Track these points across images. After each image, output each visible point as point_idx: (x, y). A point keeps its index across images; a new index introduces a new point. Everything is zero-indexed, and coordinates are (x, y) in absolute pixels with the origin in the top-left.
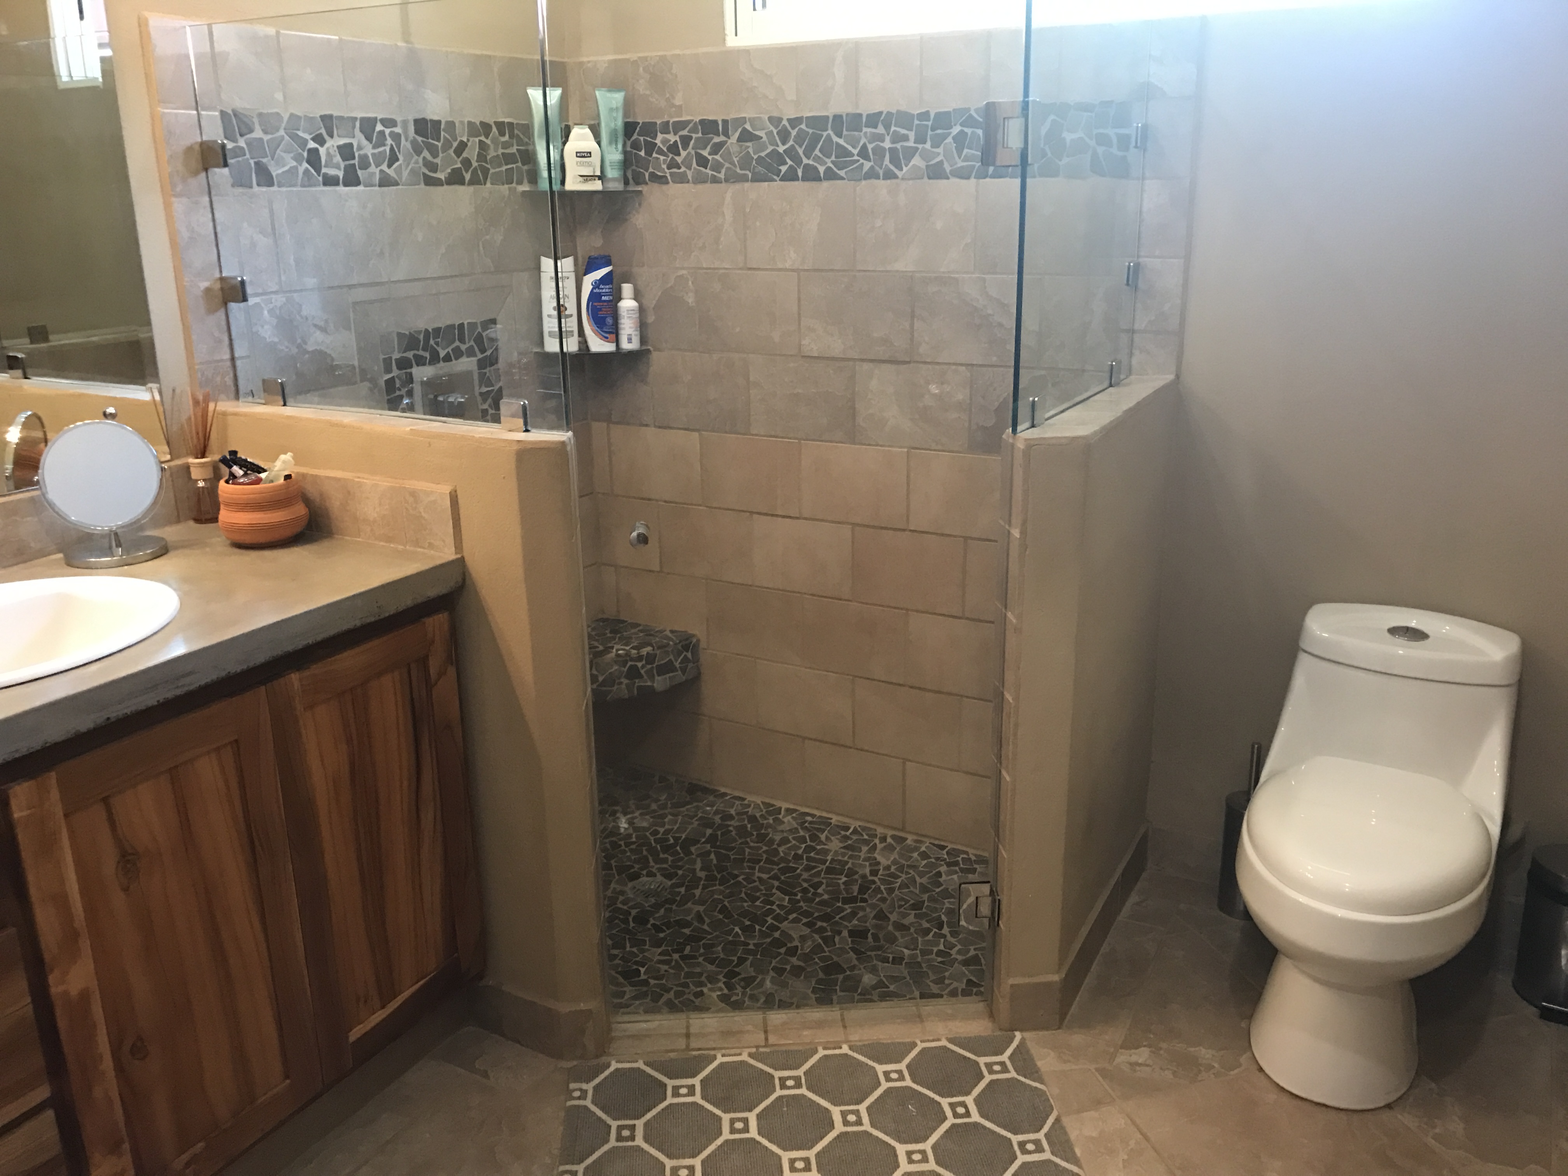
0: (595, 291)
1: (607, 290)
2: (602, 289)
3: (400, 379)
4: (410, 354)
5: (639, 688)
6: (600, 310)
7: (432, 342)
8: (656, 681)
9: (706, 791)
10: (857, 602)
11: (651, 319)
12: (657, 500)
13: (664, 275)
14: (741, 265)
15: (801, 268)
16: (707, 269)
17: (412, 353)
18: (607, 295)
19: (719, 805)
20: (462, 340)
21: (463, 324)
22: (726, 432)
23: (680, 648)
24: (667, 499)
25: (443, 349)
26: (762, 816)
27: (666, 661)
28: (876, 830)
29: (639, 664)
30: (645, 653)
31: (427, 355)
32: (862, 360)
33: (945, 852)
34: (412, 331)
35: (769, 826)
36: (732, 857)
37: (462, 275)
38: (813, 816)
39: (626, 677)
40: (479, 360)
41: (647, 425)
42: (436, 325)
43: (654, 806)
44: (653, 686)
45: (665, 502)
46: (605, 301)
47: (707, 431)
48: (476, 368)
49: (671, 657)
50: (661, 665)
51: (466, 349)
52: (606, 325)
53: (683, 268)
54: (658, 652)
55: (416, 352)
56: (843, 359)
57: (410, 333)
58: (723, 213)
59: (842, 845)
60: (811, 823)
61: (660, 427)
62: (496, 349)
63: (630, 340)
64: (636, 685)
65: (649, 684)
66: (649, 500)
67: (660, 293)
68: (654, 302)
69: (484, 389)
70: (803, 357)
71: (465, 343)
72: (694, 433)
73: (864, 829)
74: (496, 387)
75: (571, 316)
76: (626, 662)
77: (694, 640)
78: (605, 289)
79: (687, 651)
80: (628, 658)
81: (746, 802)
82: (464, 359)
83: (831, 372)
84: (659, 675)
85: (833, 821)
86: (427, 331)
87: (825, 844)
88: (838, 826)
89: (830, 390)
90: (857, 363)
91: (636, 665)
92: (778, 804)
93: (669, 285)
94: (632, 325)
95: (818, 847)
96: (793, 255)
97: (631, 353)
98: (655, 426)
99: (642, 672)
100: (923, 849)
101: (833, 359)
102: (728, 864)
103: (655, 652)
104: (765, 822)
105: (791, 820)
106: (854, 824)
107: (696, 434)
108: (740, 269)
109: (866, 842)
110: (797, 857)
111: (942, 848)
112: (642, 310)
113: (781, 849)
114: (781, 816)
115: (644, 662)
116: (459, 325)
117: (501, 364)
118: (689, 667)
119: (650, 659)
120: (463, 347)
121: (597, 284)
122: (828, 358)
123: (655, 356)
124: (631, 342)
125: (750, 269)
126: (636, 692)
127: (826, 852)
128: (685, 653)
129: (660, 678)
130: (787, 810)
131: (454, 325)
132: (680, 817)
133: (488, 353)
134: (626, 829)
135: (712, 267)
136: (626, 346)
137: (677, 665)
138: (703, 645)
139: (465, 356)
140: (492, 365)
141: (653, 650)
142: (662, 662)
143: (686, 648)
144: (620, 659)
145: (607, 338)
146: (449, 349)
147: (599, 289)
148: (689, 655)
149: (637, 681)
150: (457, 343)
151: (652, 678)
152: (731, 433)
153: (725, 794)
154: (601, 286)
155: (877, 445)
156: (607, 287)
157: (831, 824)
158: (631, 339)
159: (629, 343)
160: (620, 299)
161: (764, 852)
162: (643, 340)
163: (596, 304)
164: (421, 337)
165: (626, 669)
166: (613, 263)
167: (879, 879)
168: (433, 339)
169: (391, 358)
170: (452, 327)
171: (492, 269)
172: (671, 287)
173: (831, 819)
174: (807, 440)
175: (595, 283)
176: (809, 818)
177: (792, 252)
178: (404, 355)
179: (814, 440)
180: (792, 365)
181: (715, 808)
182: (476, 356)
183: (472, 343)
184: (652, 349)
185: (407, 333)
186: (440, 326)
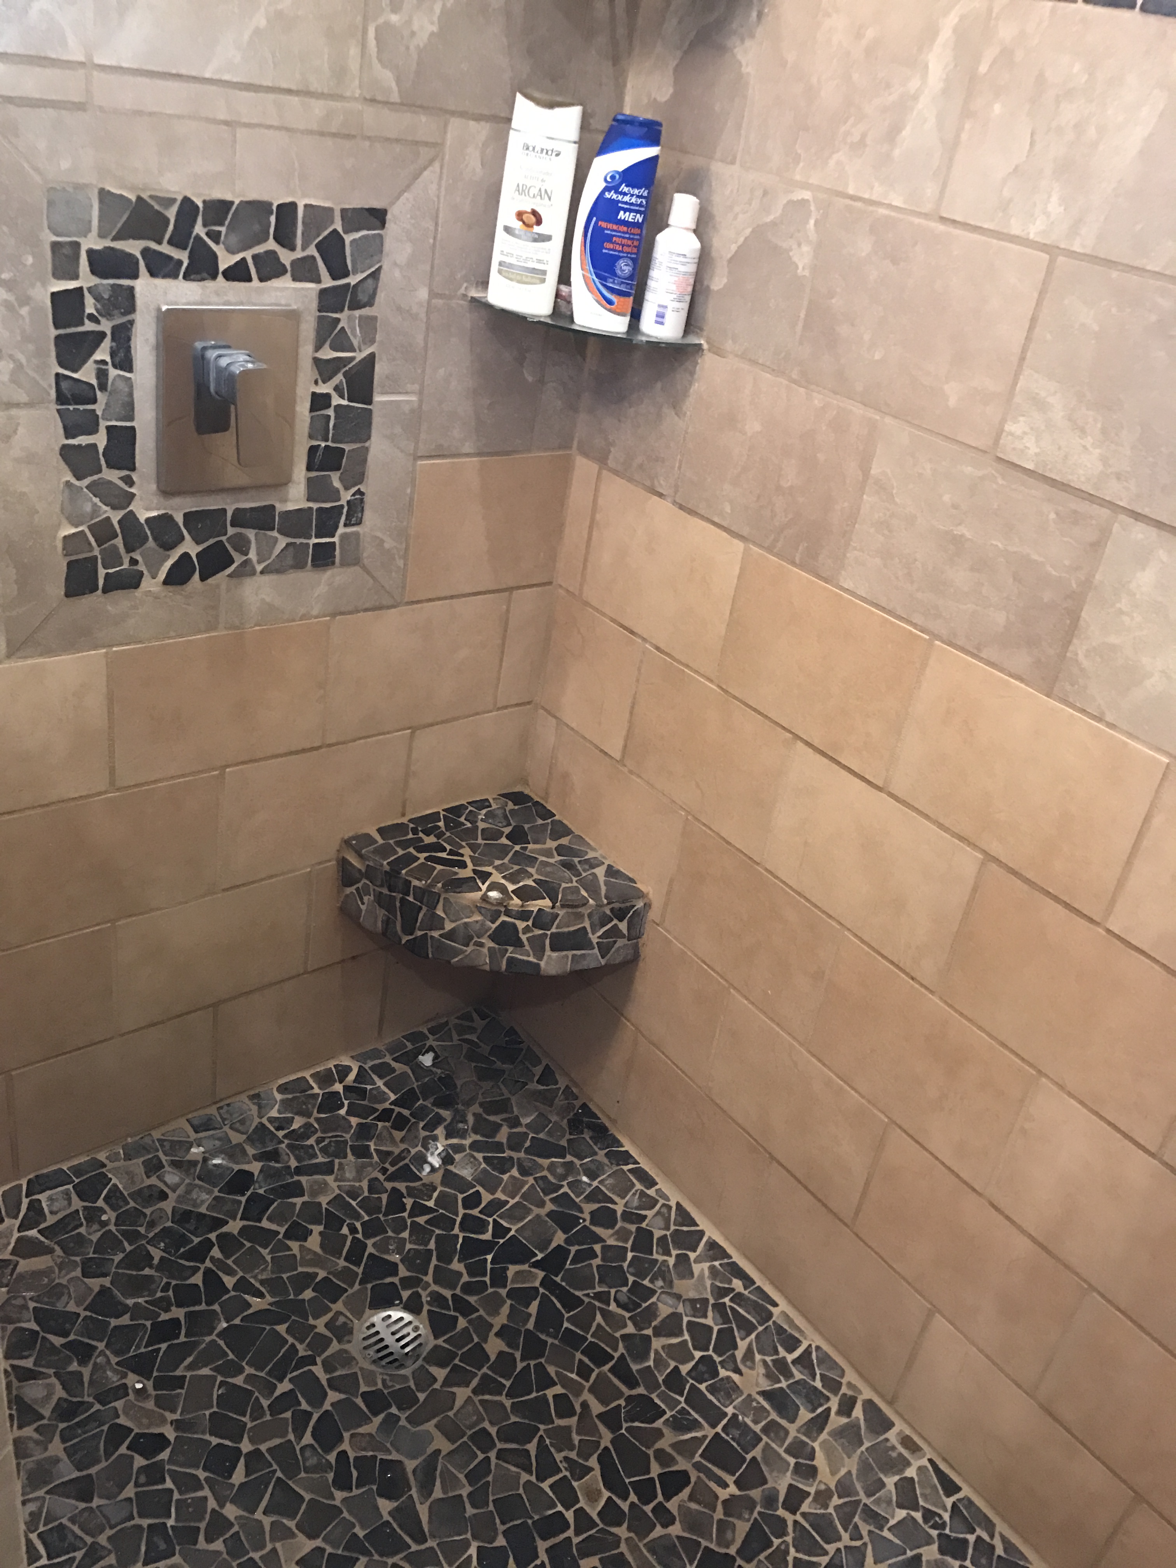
0: (607, 195)
1: (634, 200)
2: (625, 194)
3: (97, 298)
4: (133, 247)
5: (511, 961)
6: (609, 239)
7: (199, 229)
8: (545, 958)
9: (602, 1134)
10: (941, 998)
11: (718, 282)
12: (644, 639)
13: (765, 193)
14: (927, 208)
15: (1062, 245)
16: (853, 198)
17: (141, 244)
18: (630, 211)
19: (605, 1182)
20: (285, 239)
21: (293, 206)
22: (793, 563)
23: (608, 912)
24: (662, 646)
25: (231, 251)
26: (663, 1239)
27: (572, 929)
28: (843, 1374)
29: (521, 925)
30: (536, 909)
31: (184, 256)
32: (1137, 516)
33: (949, 1502)
34: (145, 196)
35: (663, 1273)
36: (566, 1325)
37: (306, 93)
38: (748, 1281)
39: (492, 938)
40: (323, 293)
41: (661, 495)
42: (218, 194)
43: (502, 1136)
44: (538, 965)
45: (658, 648)
46: (624, 223)
47: (760, 546)
48: (314, 305)
49: (587, 924)
50: (563, 933)
51: (294, 263)
52: (615, 274)
53: (805, 186)
54: (561, 912)
55: (153, 245)
56: (1091, 498)
57: (139, 198)
58: (926, 67)
59: (766, 1385)
60: (738, 1298)
61: (681, 507)
62: (375, 275)
63: (660, 318)
64: (508, 955)
65: (531, 959)
66: (632, 632)
67: (748, 231)
68: (734, 248)
69: (327, 354)
70: (1000, 460)
71: (293, 248)
72: (736, 541)
73: (825, 1359)
74: (360, 356)
75: (547, 238)
76: (498, 914)
77: (640, 904)
78: (631, 195)
79: (621, 920)
80: (503, 909)
81: (651, 1192)
82: (285, 283)
83: (1052, 516)
84: (553, 949)
85: (775, 1311)
86: (186, 201)
87: (738, 1371)
88: (780, 1330)
89: (1035, 557)
90: (1122, 517)
91: (514, 925)
92: (703, 1223)
93: (769, 219)
94: (674, 287)
95: (723, 1373)
96: (1055, 207)
97: (657, 348)
98: (674, 503)
99: (524, 938)
100: (911, 1472)
101: (1064, 487)
102: (550, 1341)
103: (556, 911)
104: (661, 1258)
105: (707, 1273)
106: (811, 1339)
107: (739, 545)
108: (926, 216)
109: (814, 1398)
110: (675, 1381)
111: (951, 1488)
112: (704, 260)
113: (657, 1344)
114: (692, 1256)
115: (530, 923)
116: (279, 206)
117: (380, 309)
118: (617, 945)
119: (541, 920)
120: (286, 257)
121: (615, 182)
122: (1053, 483)
123: (708, 363)
124: (662, 323)
125: (943, 220)
126: (504, 966)
127: (729, 1390)
128: (615, 921)
129: (555, 955)
130: (713, 1245)
131: (271, 204)
132: (531, 1180)
133: (352, 280)
134: (433, 1169)
135: (866, 196)
136: (650, 328)
137: (594, 939)
138: (653, 915)
139: (289, 274)
140: (356, 305)
141: (553, 907)
142: (566, 930)
143: (620, 915)
144: (488, 906)
145: (610, 302)
146: (248, 255)
147: (617, 192)
148: (623, 926)
149: (510, 949)
150: (271, 245)
151: (540, 952)
152: (801, 567)
153: (626, 1158)
154: (624, 188)
155: (1099, 719)
156: (636, 191)
157: (770, 1315)
158: (663, 317)
159: (657, 322)
160: (663, 225)
161: (624, 1337)
162: (691, 324)
163: (603, 224)
164: (171, 214)
165: (494, 926)
166: (663, 139)
167: (796, 1522)
168: (205, 225)
169: (77, 245)
170: (260, 208)
171: (395, 97)
172: (774, 224)
173: (775, 1305)
174: (950, 644)
175: (613, 177)
176: (737, 1284)
177: (1055, 199)
178: (119, 245)
179: (962, 649)
180: (969, 470)
181: (595, 1183)
182: (319, 281)
183: (312, 251)
184: (705, 346)
185: (133, 198)
186: (228, 197)
